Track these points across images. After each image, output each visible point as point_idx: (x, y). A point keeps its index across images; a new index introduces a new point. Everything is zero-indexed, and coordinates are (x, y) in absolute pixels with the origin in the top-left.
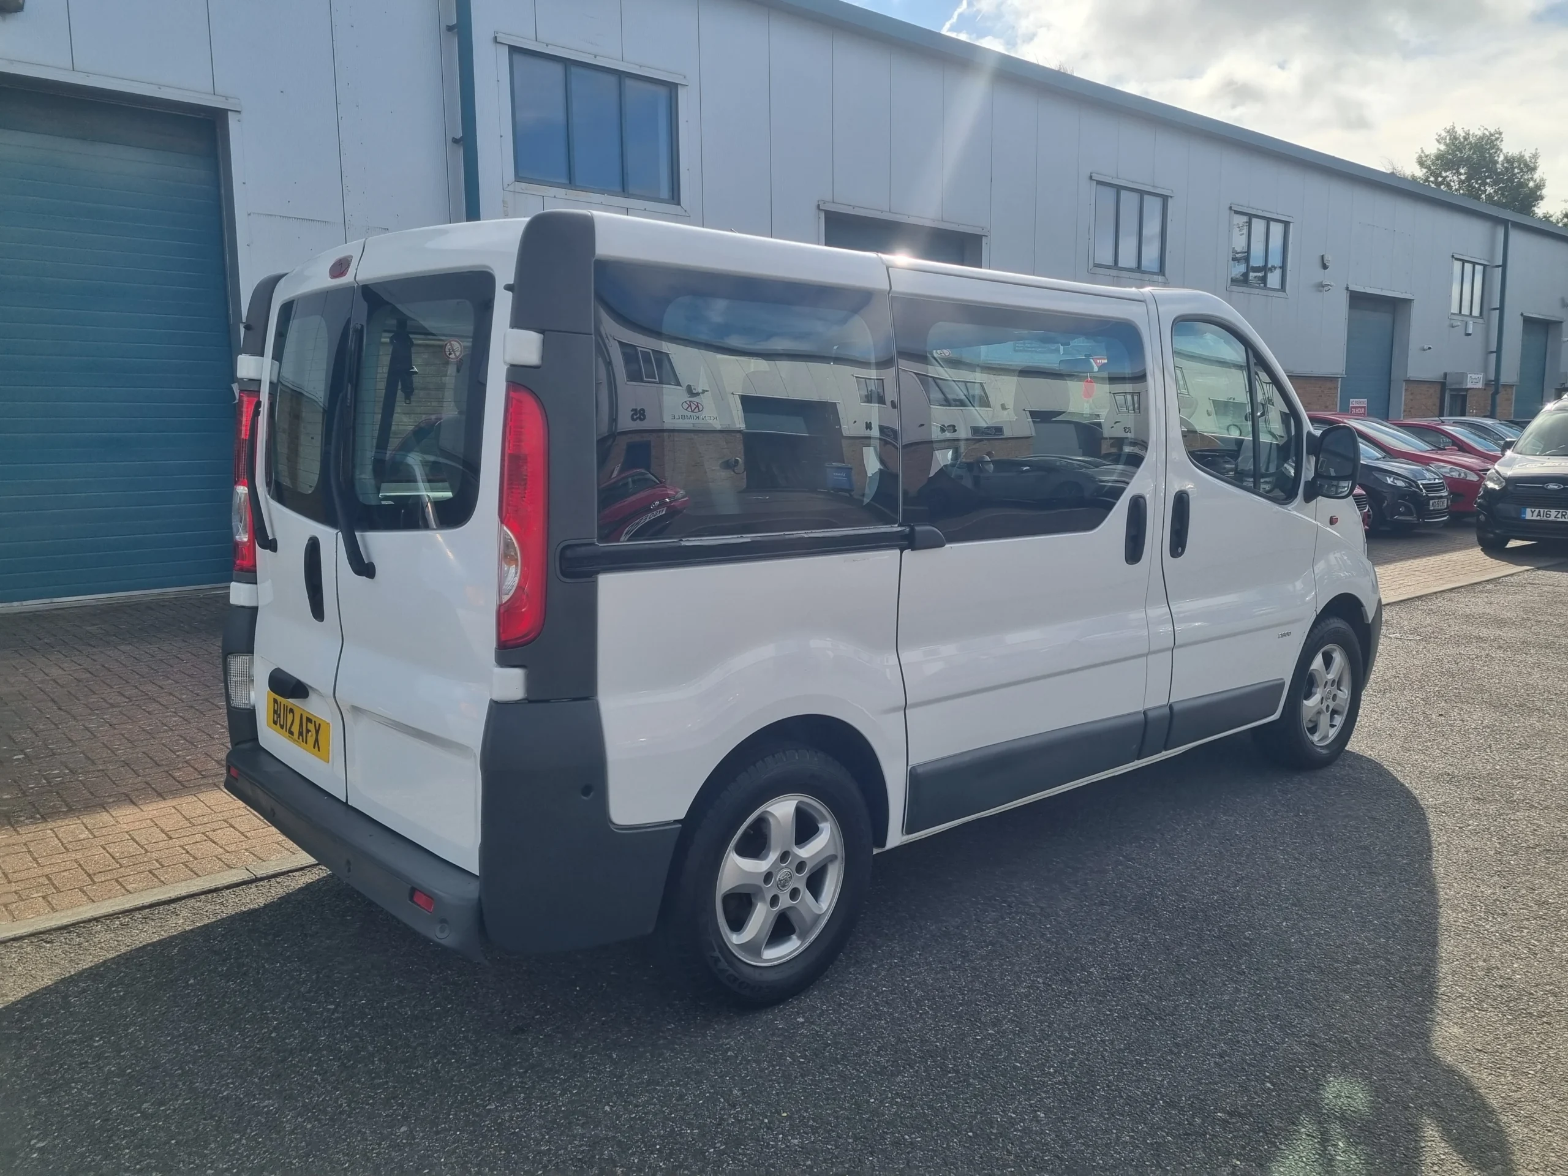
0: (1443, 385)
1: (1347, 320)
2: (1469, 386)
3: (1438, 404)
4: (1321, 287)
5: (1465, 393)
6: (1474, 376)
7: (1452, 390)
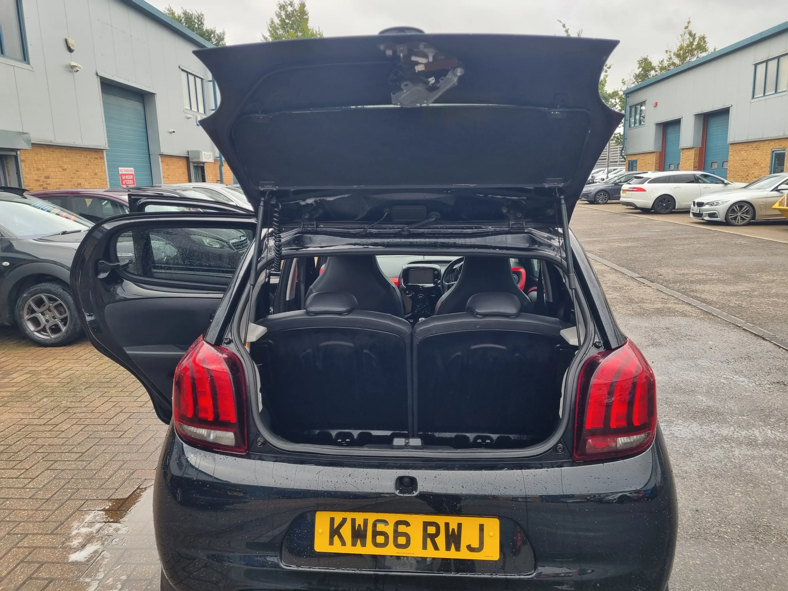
0: (187, 158)
1: (102, 101)
2: (204, 161)
3: (186, 173)
4: (72, 68)
5: (203, 165)
6: (206, 153)
7: (194, 163)
